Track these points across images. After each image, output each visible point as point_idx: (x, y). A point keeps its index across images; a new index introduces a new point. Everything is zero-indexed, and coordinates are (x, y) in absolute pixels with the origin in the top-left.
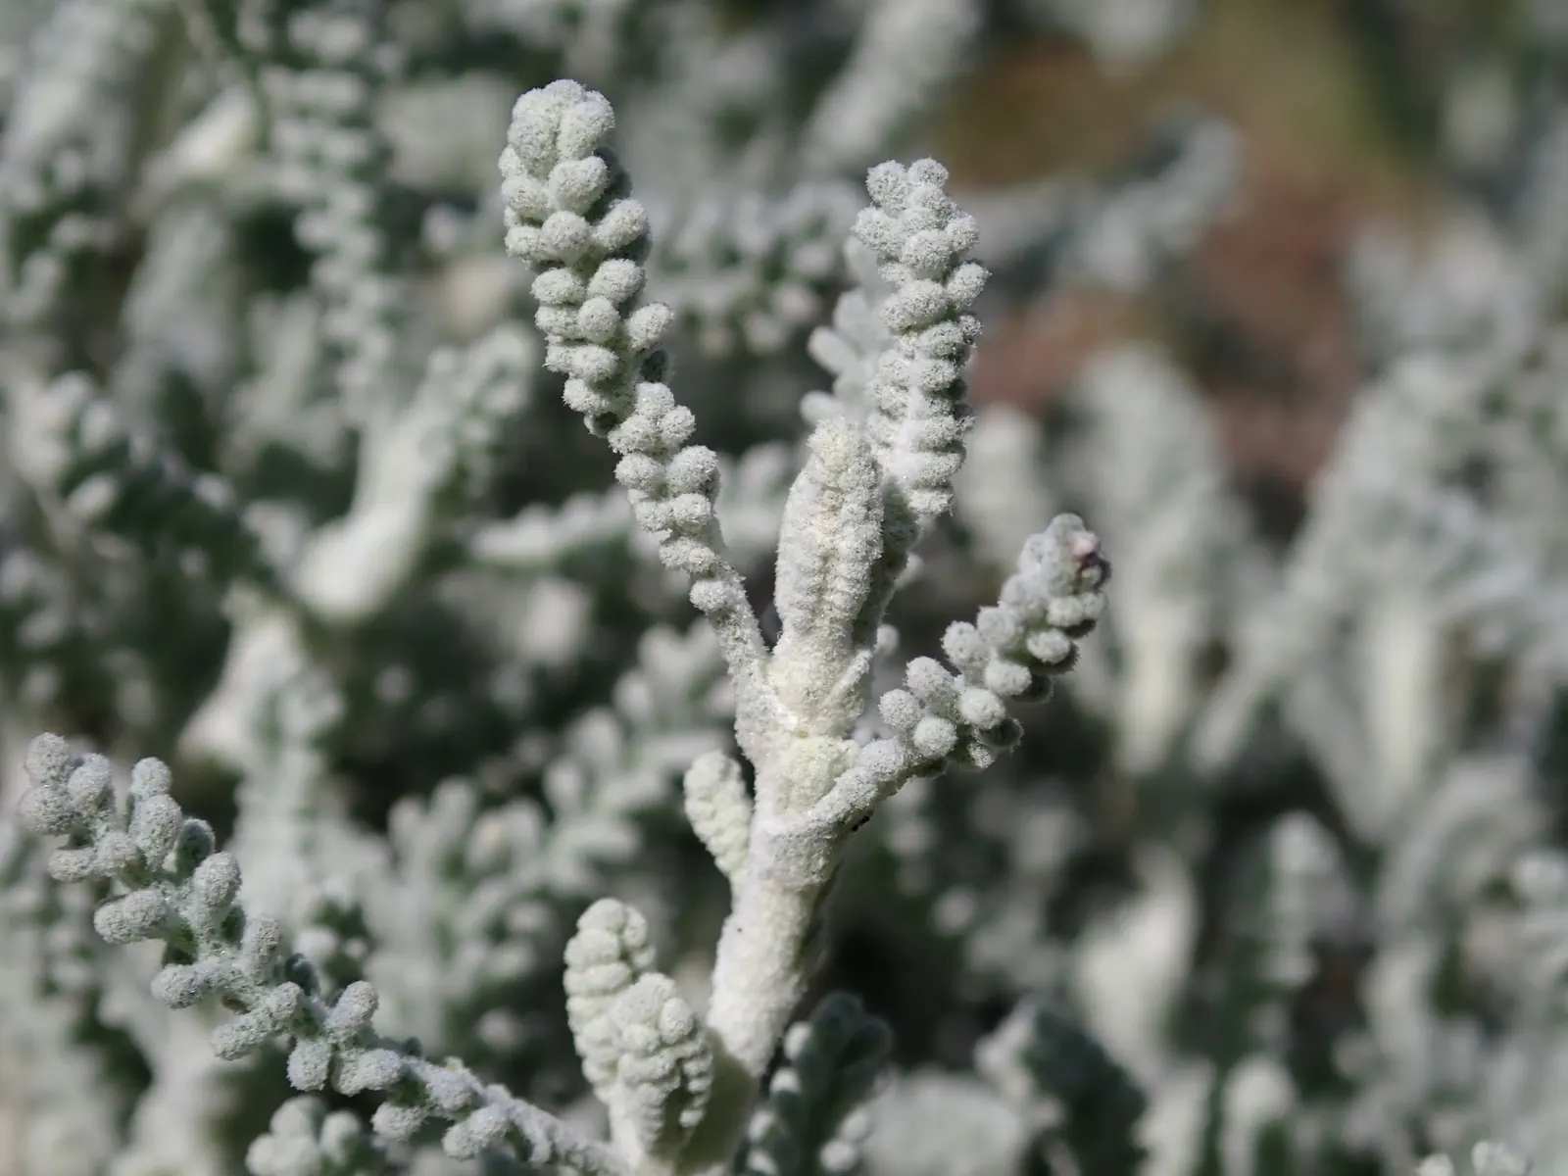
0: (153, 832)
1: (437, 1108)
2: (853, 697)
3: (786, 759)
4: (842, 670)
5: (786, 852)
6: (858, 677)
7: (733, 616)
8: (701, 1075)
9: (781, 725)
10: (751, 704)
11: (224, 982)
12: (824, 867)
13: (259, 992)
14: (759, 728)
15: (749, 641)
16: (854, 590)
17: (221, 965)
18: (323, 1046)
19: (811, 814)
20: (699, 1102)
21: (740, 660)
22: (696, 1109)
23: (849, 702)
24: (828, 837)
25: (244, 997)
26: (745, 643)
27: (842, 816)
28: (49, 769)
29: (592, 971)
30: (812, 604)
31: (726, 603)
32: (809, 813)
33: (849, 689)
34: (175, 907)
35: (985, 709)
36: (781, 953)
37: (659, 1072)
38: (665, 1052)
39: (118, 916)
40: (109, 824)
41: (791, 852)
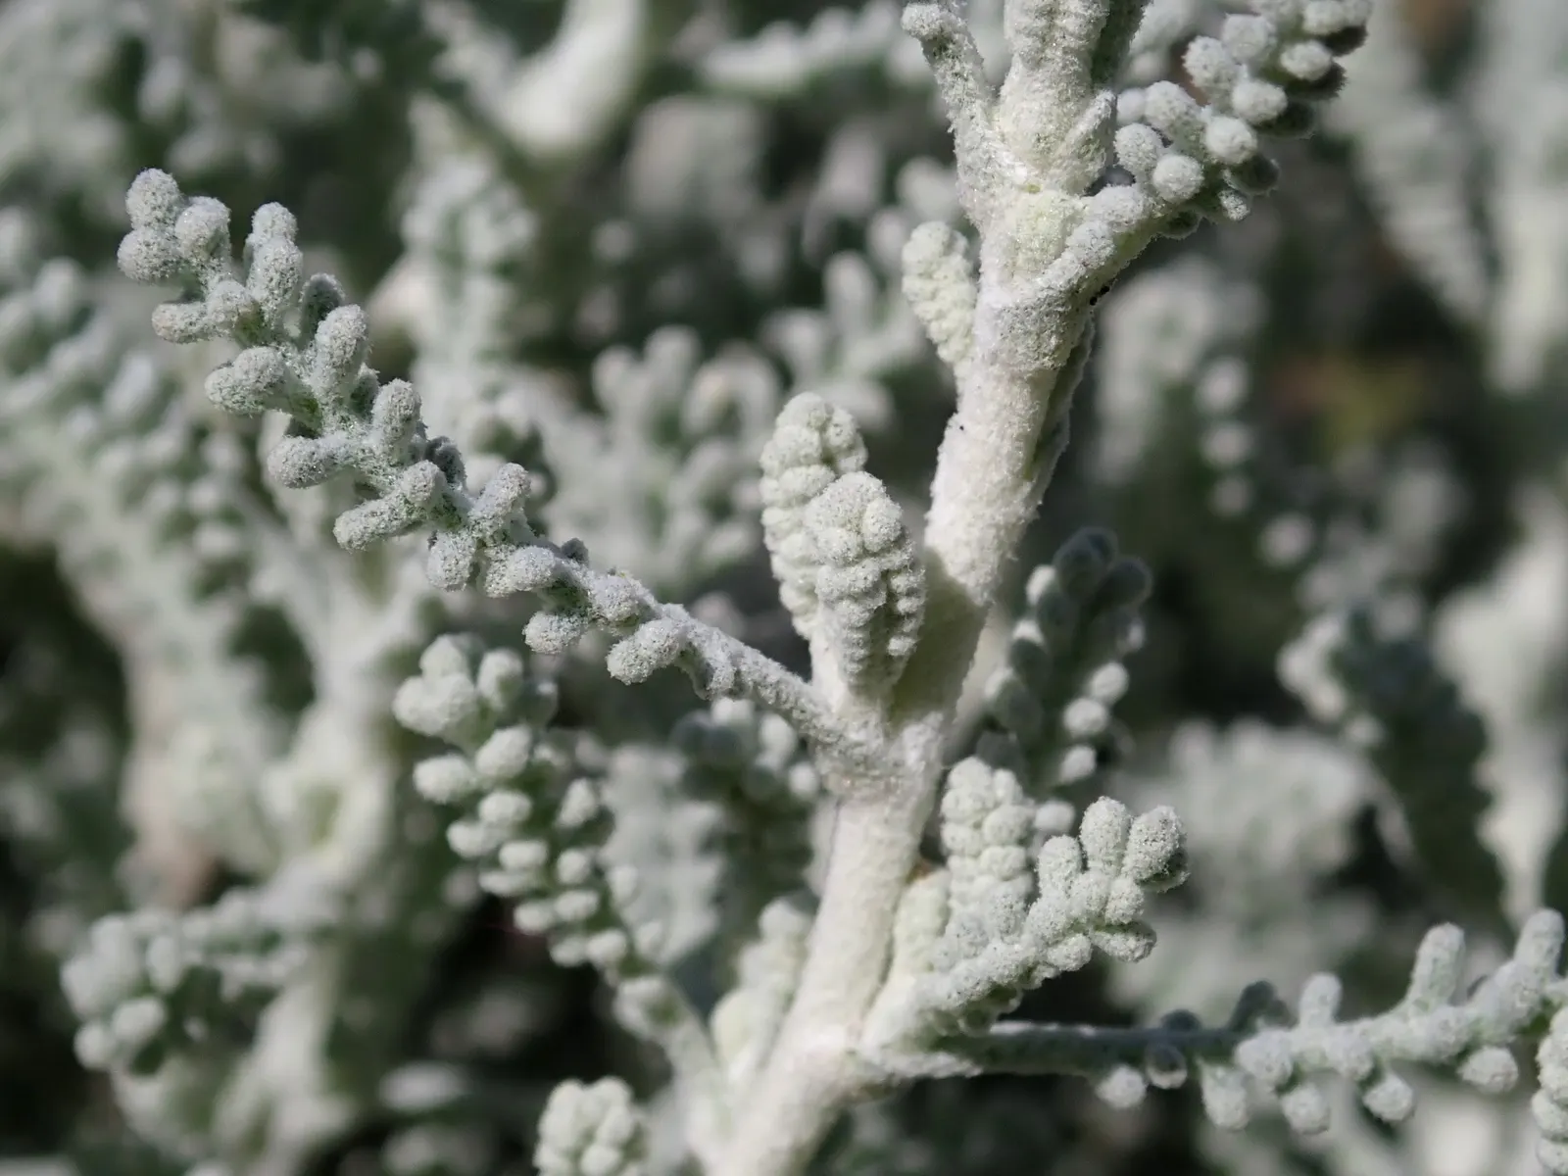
0: (272, 280)
1: (601, 620)
2: (1092, 147)
3: (1011, 218)
4: (1079, 113)
5: (1012, 328)
6: (1098, 122)
7: (951, 46)
8: (911, 593)
9: (1008, 178)
10: (973, 153)
11: (351, 460)
12: (1058, 347)
13: (392, 474)
14: (983, 183)
15: (971, 78)
16: (1090, 11)
17: (350, 442)
18: (466, 539)
19: (1040, 281)
20: (909, 626)
21: (960, 101)
22: (907, 635)
23: (1088, 152)
24: (1060, 309)
25: (375, 480)
26: (966, 80)
27: (1075, 282)
28: (154, 209)
29: (789, 475)
30: (1041, 29)
31: (942, 30)
32: (1039, 280)
33: (1087, 135)
34: (297, 372)
35: (1233, 138)
36: (1010, 456)
37: (861, 585)
38: (868, 562)
39: (231, 380)
40: (223, 275)
41: (1019, 329)
